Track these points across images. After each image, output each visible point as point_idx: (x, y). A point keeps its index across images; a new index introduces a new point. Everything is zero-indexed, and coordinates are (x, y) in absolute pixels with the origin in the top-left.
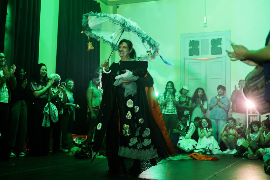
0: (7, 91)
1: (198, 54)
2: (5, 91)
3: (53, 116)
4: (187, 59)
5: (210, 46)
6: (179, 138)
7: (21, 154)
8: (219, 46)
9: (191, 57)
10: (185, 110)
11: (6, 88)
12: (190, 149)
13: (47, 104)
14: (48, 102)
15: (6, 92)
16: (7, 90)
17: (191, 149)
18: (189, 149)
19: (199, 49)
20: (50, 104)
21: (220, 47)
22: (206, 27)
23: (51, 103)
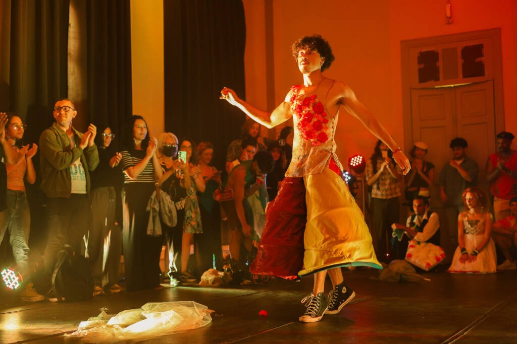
0: (82, 172)
1: (437, 79)
2: (78, 172)
3: (167, 214)
4: (415, 89)
5: (460, 62)
6: (408, 244)
7: (113, 287)
8: (478, 60)
9: (424, 85)
10: (422, 188)
11: (79, 165)
12: (432, 264)
13: (155, 193)
14: (155, 189)
15: (80, 173)
16: (82, 169)
17: (434, 265)
18: (428, 264)
19: (438, 67)
20: (160, 193)
21: (481, 62)
22: (452, 23)
23: (161, 191)
